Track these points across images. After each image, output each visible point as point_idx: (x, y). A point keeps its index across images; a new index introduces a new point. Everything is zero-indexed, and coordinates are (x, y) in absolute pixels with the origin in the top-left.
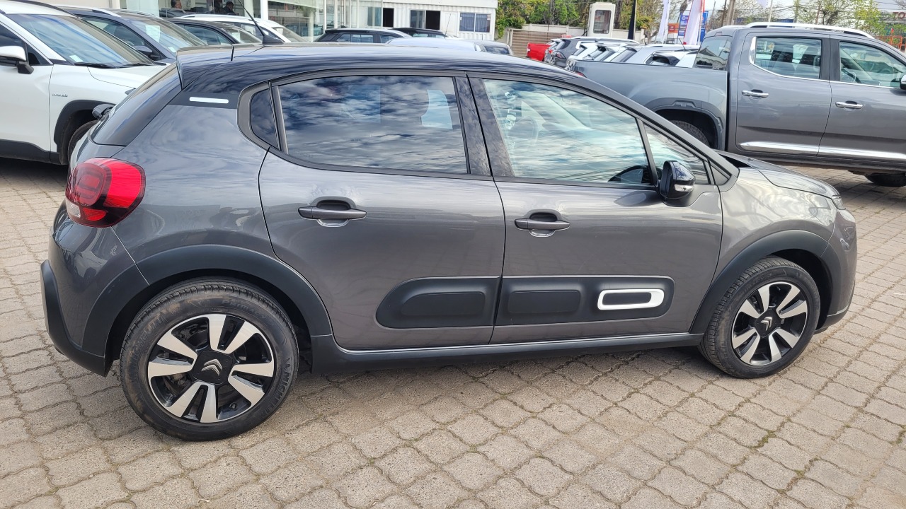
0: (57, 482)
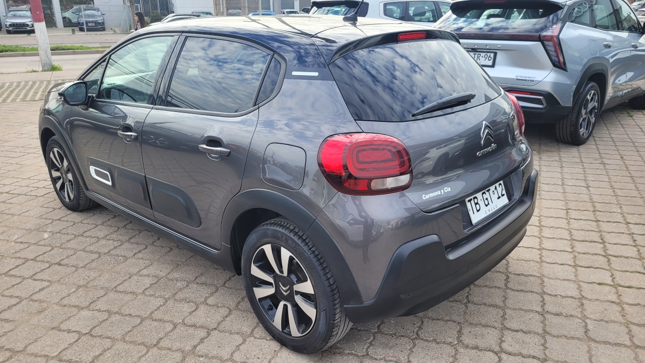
0: (539, 252)
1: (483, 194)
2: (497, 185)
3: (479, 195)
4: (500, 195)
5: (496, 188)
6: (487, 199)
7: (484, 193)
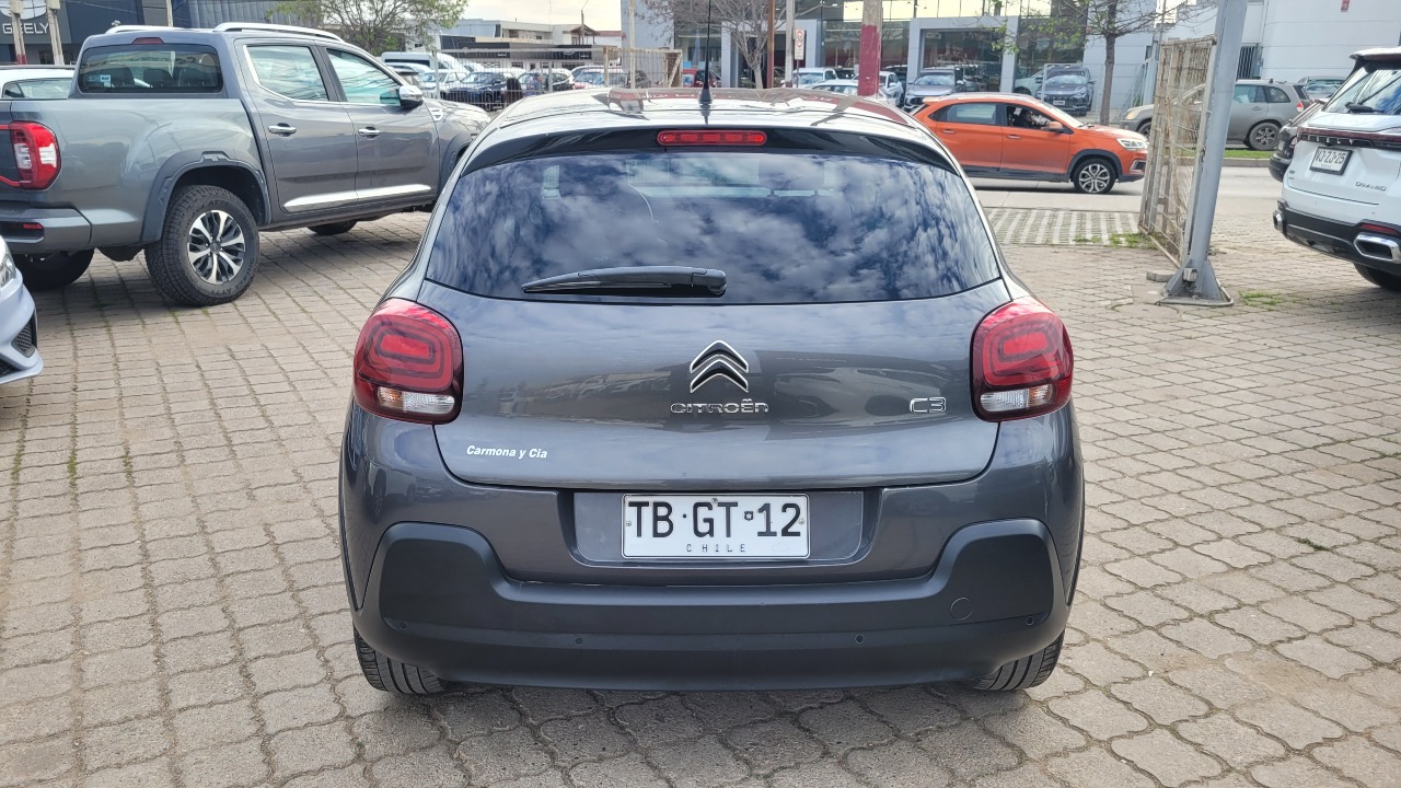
1: (698, 504)
2: (777, 502)
3: (682, 503)
4: (777, 529)
6: (709, 521)
7: (706, 504)
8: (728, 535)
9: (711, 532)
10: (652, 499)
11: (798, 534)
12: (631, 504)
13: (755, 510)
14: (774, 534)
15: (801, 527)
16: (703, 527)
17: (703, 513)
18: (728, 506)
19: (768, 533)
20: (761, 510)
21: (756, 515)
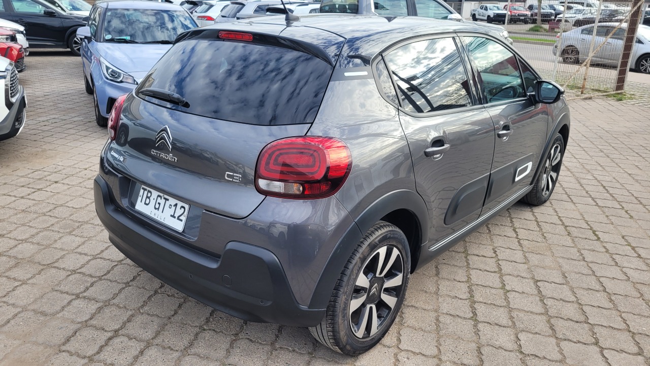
1: (159, 196)
2: (180, 204)
3: (155, 194)
4: (176, 215)
5: (176, 205)
6: (159, 204)
7: (161, 197)
8: (162, 212)
9: (158, 209)
10: (148, 189)
11: (181, 220)
12: (143, 188)
13: (173, 205)
14: (175, 217)
15: (183, 218)
16: (157, 206)
17: (159, 200)
18: (167, 200)
19: (173, 216)
20: (174, 206)
21: (173, 206)
